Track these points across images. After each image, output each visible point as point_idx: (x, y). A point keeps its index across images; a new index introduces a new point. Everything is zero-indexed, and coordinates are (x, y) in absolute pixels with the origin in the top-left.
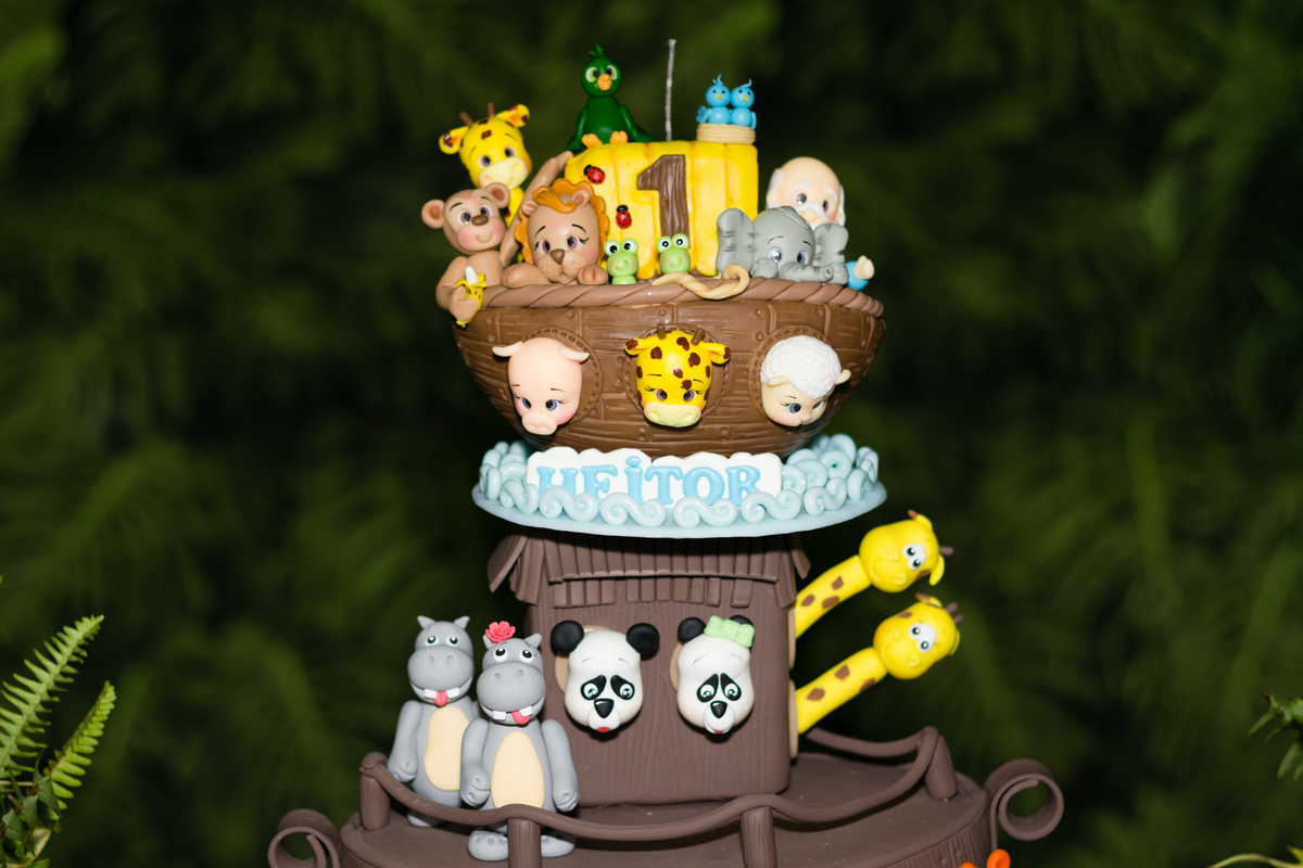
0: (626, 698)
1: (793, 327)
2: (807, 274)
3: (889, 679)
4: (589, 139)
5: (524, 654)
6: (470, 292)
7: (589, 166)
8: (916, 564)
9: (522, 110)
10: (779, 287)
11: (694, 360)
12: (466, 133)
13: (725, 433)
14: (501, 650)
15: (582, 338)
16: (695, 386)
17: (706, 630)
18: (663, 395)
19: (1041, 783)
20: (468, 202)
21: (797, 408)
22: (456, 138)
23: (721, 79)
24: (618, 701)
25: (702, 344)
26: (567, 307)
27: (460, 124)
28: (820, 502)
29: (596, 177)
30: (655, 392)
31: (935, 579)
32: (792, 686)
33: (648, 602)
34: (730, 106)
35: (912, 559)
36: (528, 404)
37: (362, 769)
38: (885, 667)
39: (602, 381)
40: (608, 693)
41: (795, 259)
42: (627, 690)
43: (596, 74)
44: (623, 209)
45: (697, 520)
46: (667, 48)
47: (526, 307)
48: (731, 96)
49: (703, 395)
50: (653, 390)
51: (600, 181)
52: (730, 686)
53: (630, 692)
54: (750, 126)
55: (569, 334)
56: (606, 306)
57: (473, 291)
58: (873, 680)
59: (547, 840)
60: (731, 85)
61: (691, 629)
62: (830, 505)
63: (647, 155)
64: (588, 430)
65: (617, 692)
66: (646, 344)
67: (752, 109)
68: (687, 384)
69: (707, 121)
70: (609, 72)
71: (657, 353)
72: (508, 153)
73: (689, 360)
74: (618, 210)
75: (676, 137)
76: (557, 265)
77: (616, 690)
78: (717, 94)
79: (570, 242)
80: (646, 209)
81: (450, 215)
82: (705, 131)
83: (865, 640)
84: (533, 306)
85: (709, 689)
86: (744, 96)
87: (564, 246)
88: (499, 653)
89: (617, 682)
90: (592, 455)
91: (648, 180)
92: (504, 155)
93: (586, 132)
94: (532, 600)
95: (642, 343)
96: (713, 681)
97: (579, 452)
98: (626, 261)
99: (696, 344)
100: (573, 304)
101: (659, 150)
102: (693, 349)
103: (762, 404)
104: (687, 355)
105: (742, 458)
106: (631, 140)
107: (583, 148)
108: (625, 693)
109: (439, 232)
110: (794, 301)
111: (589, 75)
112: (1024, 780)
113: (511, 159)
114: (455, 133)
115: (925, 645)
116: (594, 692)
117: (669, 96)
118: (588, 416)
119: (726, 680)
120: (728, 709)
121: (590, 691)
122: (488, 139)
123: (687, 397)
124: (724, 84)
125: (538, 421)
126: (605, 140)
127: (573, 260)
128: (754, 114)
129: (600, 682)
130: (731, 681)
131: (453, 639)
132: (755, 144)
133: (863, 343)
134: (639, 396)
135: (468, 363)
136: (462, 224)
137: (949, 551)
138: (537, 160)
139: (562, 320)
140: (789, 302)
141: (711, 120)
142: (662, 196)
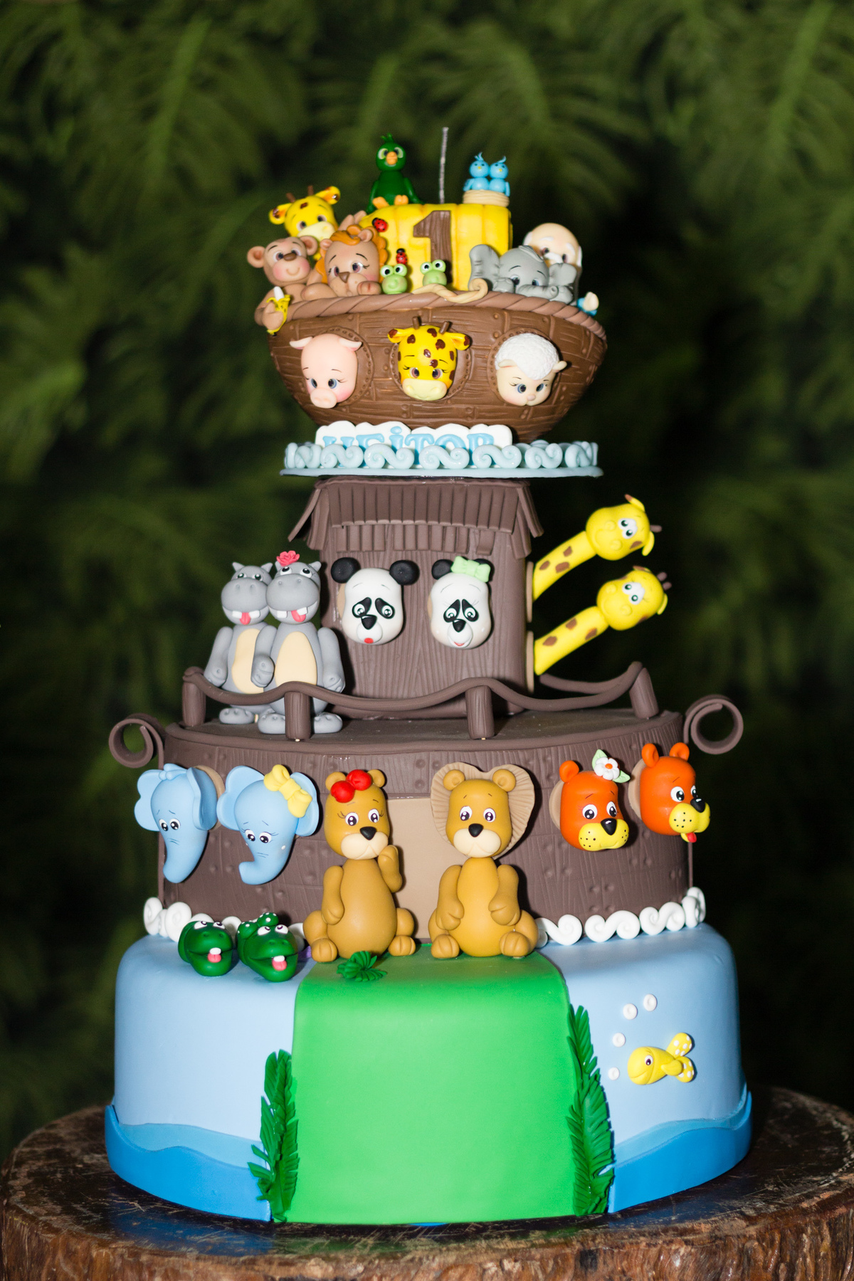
0: (387, 616)
1: (523, 329)
2: (537, 292)
3: (610, 631)
4: (378, 202)
5: (304, 571)
6: (277, 306)
7: (376, 219)
8: (628, 534)
9: (334, 191)
10: (513, 299)
11: (440, 344)
12: (290, 207)
13: (470, 412)
14: (286, 568)
15: (359, 335)
16: (440, 366)
17: (453, 568)
18: (416, 373)
19: (725, 708)
20: (283, 247)
21: (523, 388)
22: (282, 212)
23: (482, 156)
24: (380, 619)
25: (447, 334)
26: (348, 313)
27: (286, 201)
28: (537, 458)
29: (381, 227)
30: (410, 370)
31: (646, 552)
32: (530, 636)
33: (411, 551)
34: (489, 178)
35: (625, 529)
36: (315, 383)
37: (184, 678)
38: (606, 620)
39: (374, 368)
40: (373, 611)
41: (531, 283)
42: (388, 610)
43: (386, 153)
44: (401, 252)
45: (438, 465)
46: (441, 134)
47: (318, 317)
48: (489, 170)
49: (448, 374)
50: (408, 368)
51: (384, 230)
52: (469, 610)
53: (391, 612)
54: (504, 192)
55: (349, 332)
56: (377, 311)
57: (280, 305)
58: (594, 631)
59: (320, 720)
60: (490, 161)
61: (442, 568)
62: (547, 464)
63: (422, 211)
64: (365, 410)
65: (380, 611)
66: (402, 334)
67: (506, 180)
68: (434, 363)
69: (471, 189)
70: (396, 152)
71: (411, 339)
72: (320, 219)
73: (437, 344)
74: (398, 251)
75: (447, 201)
76: (343, 284)
77: (379, 608)
78: (478, 169)
79: (355, 267)
80: (419, 251)
81: (267, 257)
82: (470, 197)
83: (590, 600)
84: (323, 315)
85: (453, 611)
86: (499, 170)
87: (350, 269)
88: (284, 570)
89: (381, 603)
90: (365, 428)
91: (419, 231)
92: (316, 220)
93: (376, 196)
94: (321, 547)
95: (400, 333)
96: (456, 605)
97: (355, 425)
98: (396, 281)
99: (443, 333)
100: (352, 311)
101: (430, 208)
102: (439, 336)
103: (497, 389)
104: (435, 340)
105: (480, 429)
106: (410, 202)
107: (375, 209)
108: (386, 613)
109: (260, 271)
110: (527, 312)
111: (381, 155)
112: (711, 704)
113: (321, 223)
114: (281, 208)
115: (635, 598)
116: (362, 611)
117: (442, 170)
118: (362, 397)
119: (466, 605)
120: (466, 626)
121: (359, 610)
122: (305, 209)
123: (435, 374)
124: (485, 160)
125: (323, 398)
126: (391, 203)
127: (354, 281)
128: (507, 185)
129: (366, 603)
130: (470, 606)
131: (258, 576)
132: (509, 207)
133: (584, 351)
134: (399, 377)
135: (278, 368)
136: (276, 260)
137: (658, 529)
138: (339, 217)
139: (345, 323)
140: (521, 312)
141: (473, 187)
142: (432, 242)
